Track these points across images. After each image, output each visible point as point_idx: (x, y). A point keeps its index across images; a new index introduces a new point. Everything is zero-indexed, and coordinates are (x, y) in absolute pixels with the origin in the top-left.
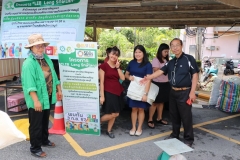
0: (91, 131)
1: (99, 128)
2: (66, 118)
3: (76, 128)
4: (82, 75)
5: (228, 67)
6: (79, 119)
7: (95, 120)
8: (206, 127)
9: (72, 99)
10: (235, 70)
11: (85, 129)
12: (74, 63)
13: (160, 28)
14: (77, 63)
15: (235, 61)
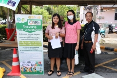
0: (38, 72)
1: (43, 70)
2: (21, 65)
3: (28, 71)
4: (32, 36)
5: (110, 29)
6: (30, 64)
7: (40, 65)
8: (106, 65)
9: (25, 52)
10: (114, 31)
11: (34, 71)
12: (26, 29)
13: (67, 6)
14: (29, 28)
15: (113, 25)
